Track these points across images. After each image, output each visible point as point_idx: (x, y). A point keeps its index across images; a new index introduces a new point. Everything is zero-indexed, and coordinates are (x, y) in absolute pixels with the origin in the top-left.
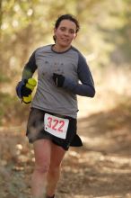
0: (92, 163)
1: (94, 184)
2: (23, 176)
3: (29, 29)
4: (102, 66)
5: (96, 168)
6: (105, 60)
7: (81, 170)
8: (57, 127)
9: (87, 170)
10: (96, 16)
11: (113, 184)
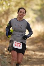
0: (30, 54)
1: (31, 62)
2: (7, 59)
3: (9, 10)
4: (33, 22)
5: (31, 56)
6: (34, 20)
7: (26, 57)
8: (18, 45)
9: (28, 57)
10: (31, 5)
11: (37, 61)
